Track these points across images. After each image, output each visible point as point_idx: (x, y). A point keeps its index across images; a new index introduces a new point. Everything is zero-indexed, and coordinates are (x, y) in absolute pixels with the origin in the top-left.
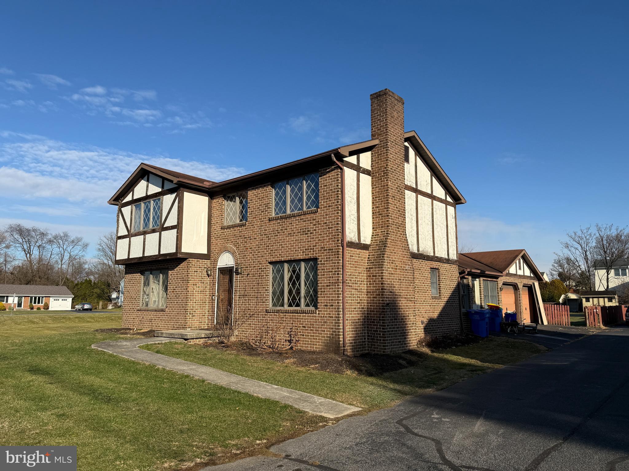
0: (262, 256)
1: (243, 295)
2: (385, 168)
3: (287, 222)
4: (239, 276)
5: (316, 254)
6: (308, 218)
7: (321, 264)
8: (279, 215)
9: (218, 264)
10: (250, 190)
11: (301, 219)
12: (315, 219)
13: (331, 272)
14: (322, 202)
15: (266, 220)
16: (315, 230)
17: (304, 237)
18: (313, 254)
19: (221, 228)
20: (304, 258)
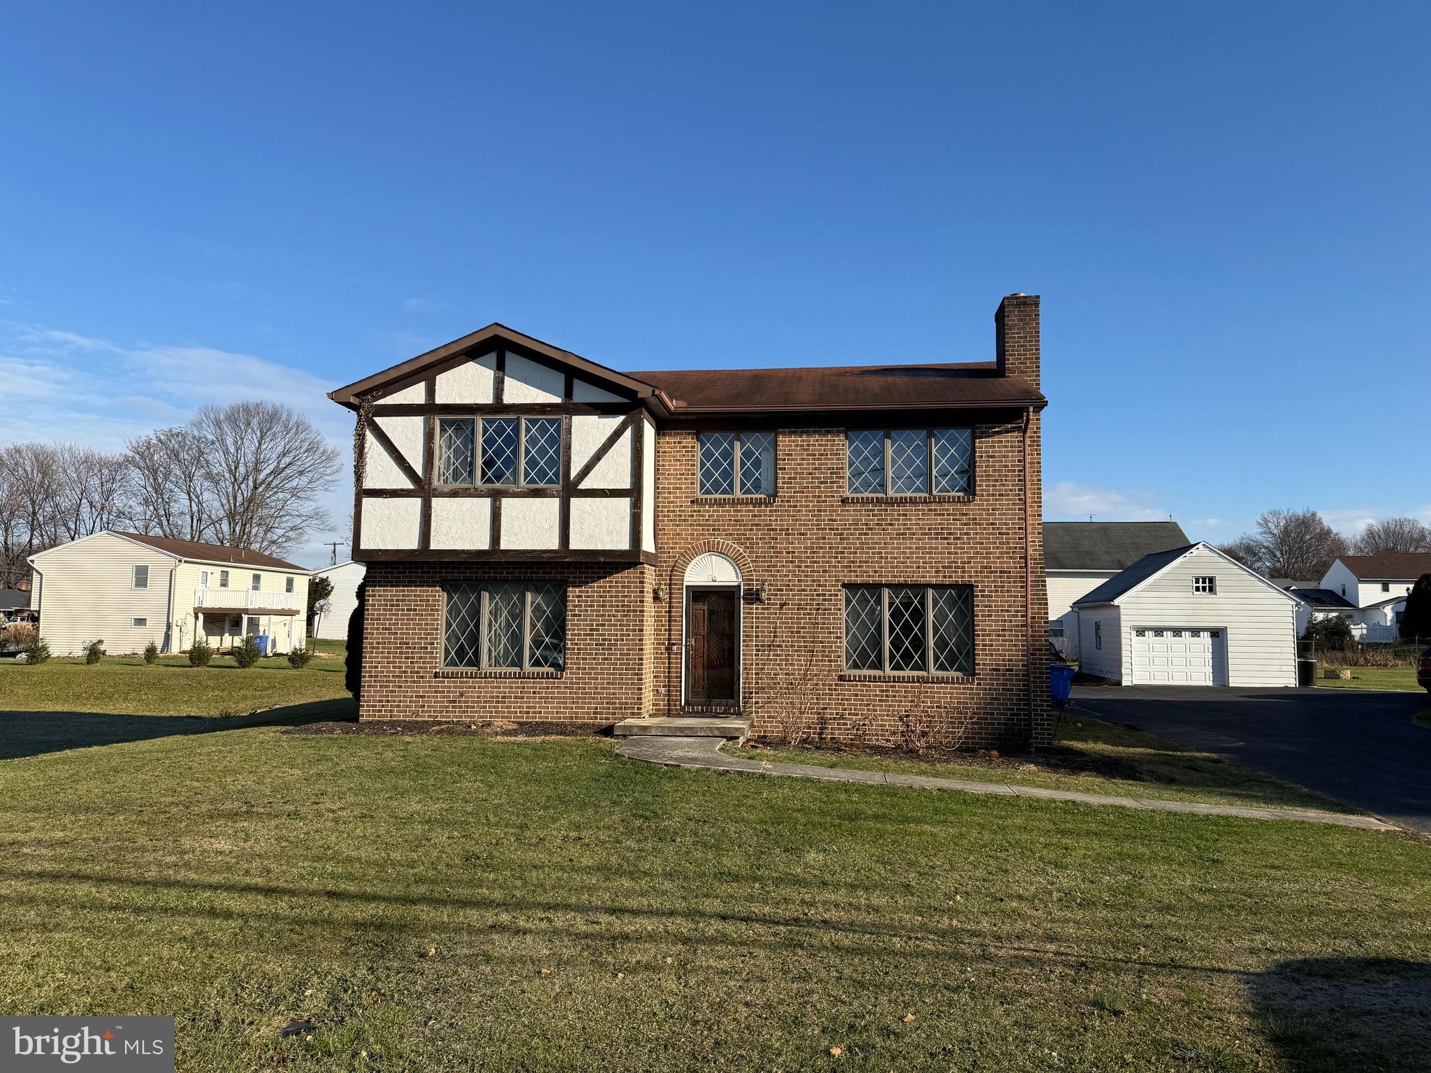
0: (825, 571)
1: (769, 646)
2: (1035, 433)
3: (894, 510)
4: (754, 606)
5: (971, 577)
6: (947, 510)
7: (982, 596)
8: (862, 495)
9: (686, 578)
10: (784, 434)
11: (930, 510)
12: (966, 514)
13: (1007, 611)
14: (982, 485)
15: (834, 501)
16: (967, 534)
17: (940, 544)
18: (962, 577)
19: (692, 502)
20: (939, 582)
